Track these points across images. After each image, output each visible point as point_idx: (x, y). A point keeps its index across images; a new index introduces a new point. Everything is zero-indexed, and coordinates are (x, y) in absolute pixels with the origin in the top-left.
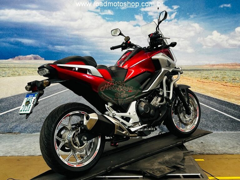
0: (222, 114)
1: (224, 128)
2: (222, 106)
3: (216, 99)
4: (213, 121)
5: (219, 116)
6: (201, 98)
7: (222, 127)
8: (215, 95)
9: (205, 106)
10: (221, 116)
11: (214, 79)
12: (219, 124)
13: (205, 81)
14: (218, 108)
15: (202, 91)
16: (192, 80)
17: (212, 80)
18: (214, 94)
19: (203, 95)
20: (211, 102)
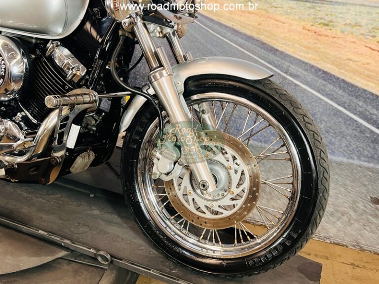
0: (351, 119)
1: (350, 151)
2: (355, 101)
3: (343, 80)
4: (328, 132)
5: (345, 122)
6: (306, 73)
7: (346, 148)
8: (342, 71)
9: (313, 94)
10: (349, 125)
11: (348, 28)
12: (340, 140)
13: (323, 30)
14: (345, 102)
15: (310, 56)
16: (291, 25)
17: (343, 32)
18: (339, 69)
19: (312, 67)
20: (329, 85)
